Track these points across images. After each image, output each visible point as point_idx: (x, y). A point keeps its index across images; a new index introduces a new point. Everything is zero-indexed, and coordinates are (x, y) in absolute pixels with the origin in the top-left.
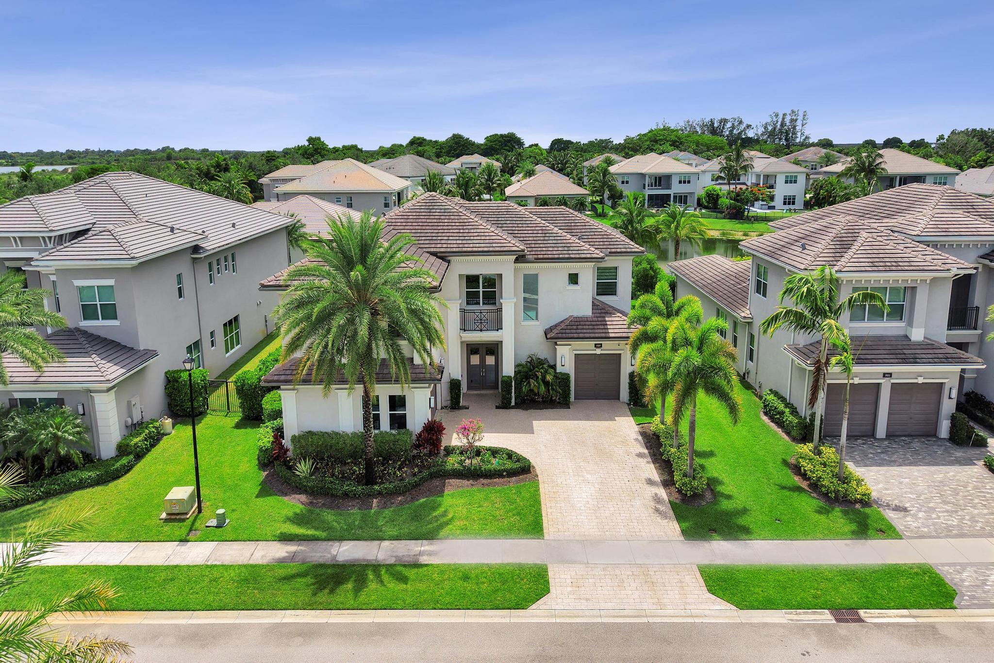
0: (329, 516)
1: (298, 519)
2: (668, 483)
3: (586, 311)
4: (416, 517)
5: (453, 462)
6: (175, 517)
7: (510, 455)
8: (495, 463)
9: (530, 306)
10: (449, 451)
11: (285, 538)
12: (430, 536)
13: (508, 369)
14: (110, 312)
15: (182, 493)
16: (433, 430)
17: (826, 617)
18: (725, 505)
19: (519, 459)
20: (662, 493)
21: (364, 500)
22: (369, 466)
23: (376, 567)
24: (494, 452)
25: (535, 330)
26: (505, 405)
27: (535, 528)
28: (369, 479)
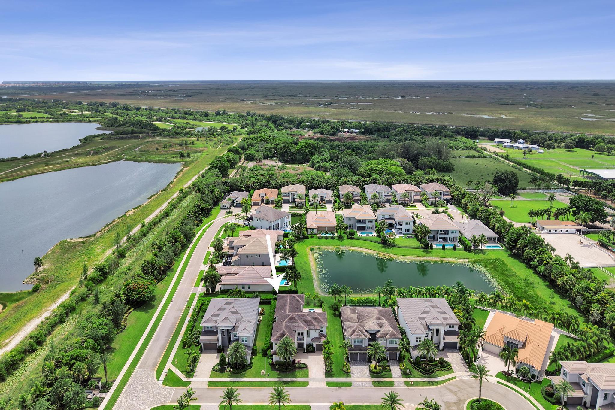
0: (282, 374)
1: (278, 375)
2: (325, 369)
3: (318, 336)
4: (293, 375)
5: (297, 365)
6: (262, 374)
7: (305, 364)
8: (303, 366)
9: (309, 336)
10: (297, 363)
11: (278, 378)
12: (296, 378)
13: (305, 346)
14: (246, 341)
15: (263, 371)
16: (294, 361)
17: (337, 388)
18: (332, 373)
19: (306, 365)
20: (324, 371)
21: (286, 372)
22: (286, 367)
23: (289, 382)
24: (303, 363)
25: (309, 339)
26: (304, 352)
27: (308, 377)
28: (286, 369)
